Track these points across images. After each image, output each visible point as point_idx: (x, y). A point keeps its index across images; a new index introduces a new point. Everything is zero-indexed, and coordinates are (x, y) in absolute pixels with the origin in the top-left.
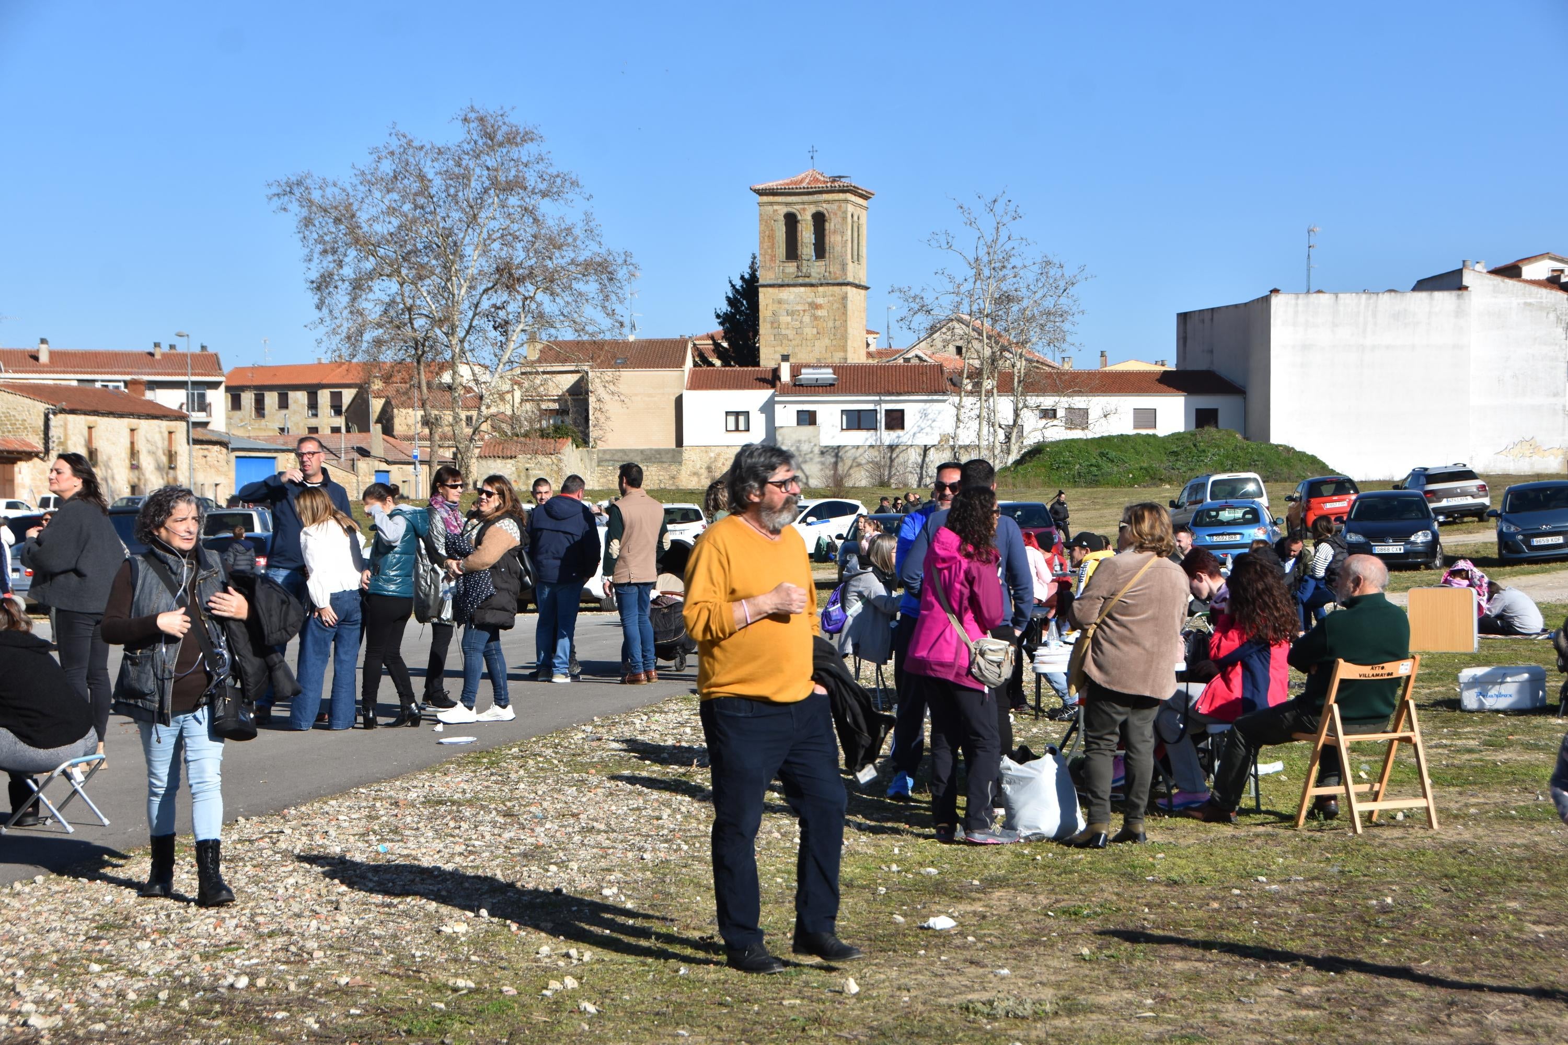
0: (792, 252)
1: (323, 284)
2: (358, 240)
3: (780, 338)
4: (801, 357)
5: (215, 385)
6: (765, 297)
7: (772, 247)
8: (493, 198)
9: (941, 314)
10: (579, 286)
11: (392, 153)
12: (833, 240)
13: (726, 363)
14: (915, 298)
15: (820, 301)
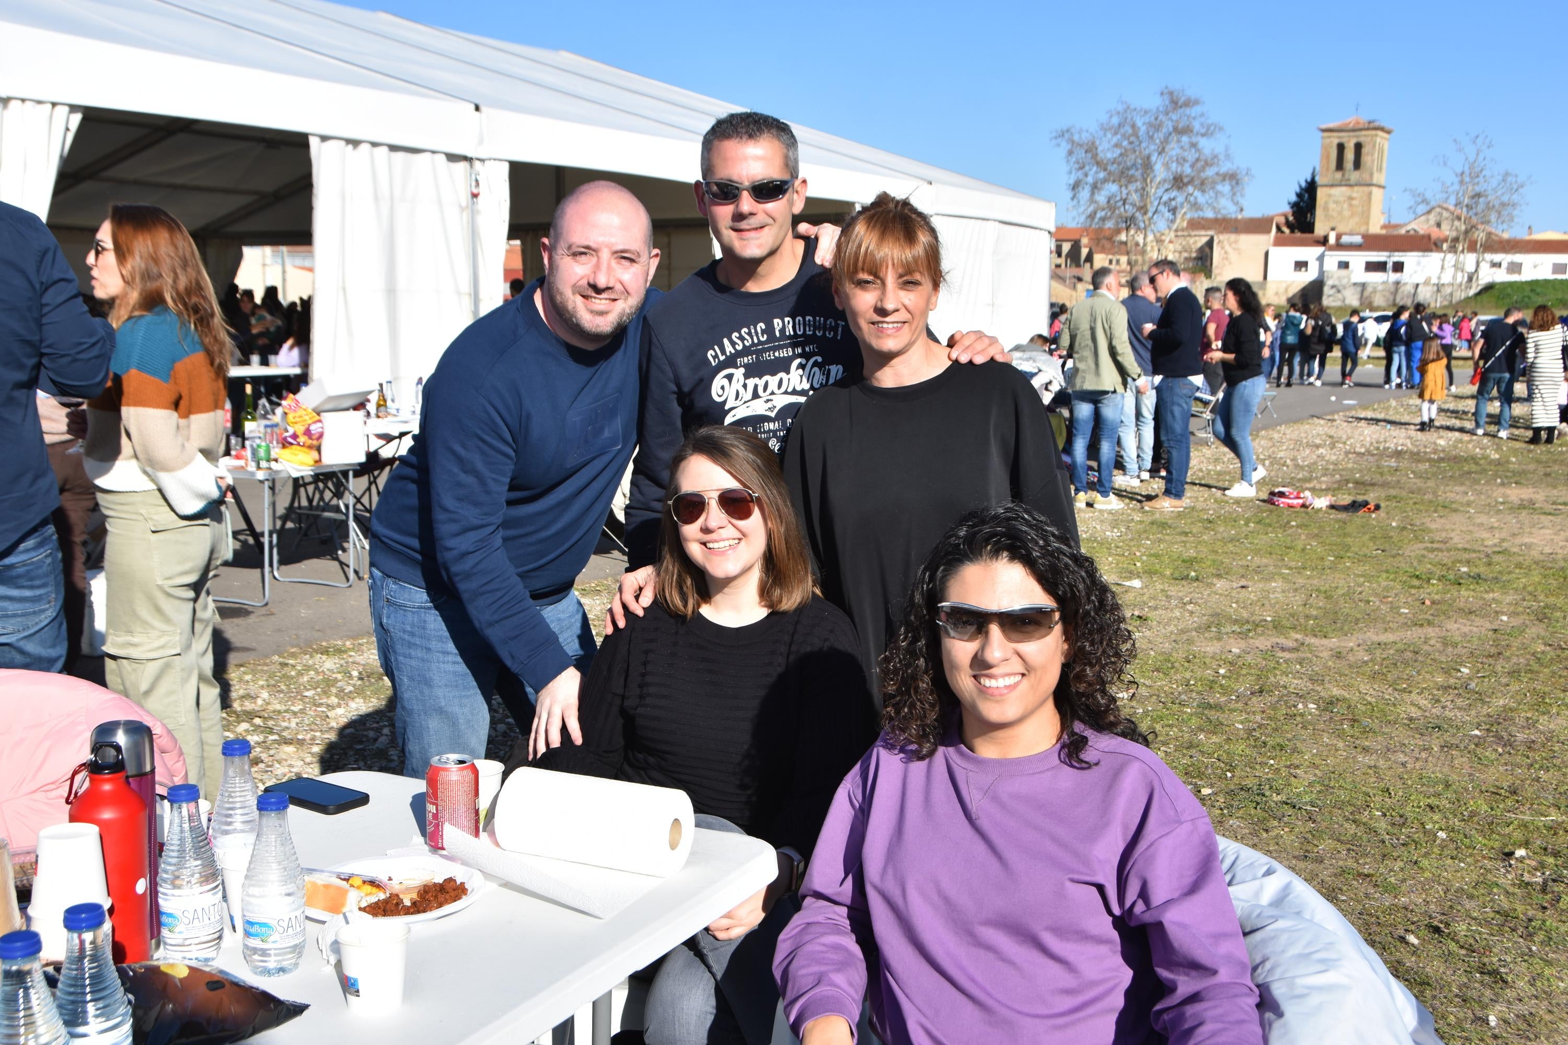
0: (1340, 165)
1: (1076, 186)
2: (1097, 162)
3: (1328, 217)
4: (1341, 228)
6: (1321, 194)
7: (1328, 163)
8: (1174, 137)
9: (1433, 203)
10: (1219, 187)
11: (1119, 113)
12: (1366, 159)
13: (1292, 231)
14: (1419, 195)
15: (1354, 195)
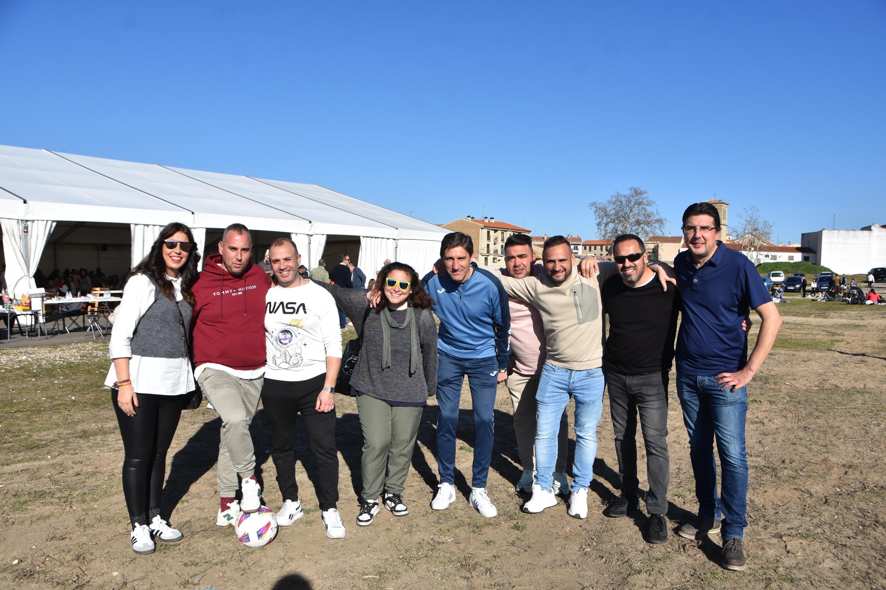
1: (599, 224)
2: (607, 215)
5: (580, 245)
8: (636, 206)
10: (654, 225)
11: (615, 196)
